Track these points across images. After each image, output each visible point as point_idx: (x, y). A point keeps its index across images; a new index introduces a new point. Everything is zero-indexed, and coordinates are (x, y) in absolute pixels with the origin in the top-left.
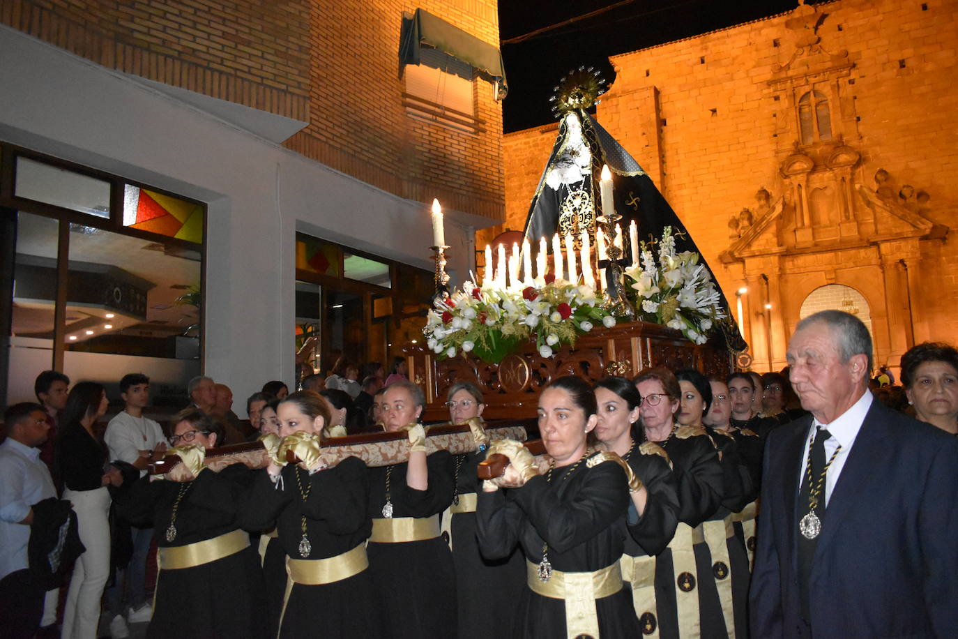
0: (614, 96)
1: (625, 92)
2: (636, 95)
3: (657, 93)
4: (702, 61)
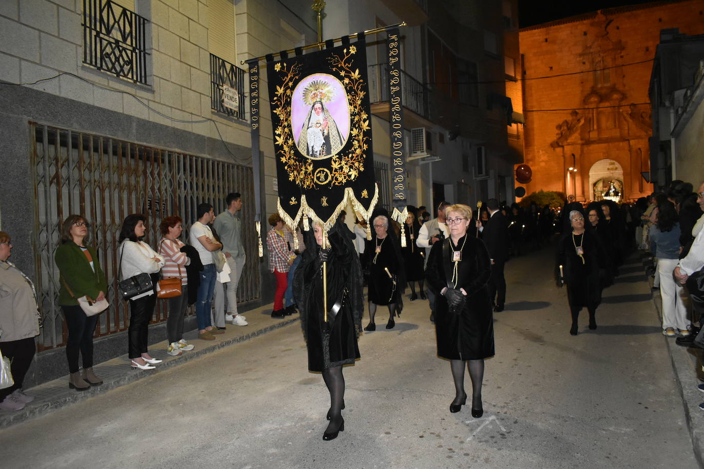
4: (546, 40)
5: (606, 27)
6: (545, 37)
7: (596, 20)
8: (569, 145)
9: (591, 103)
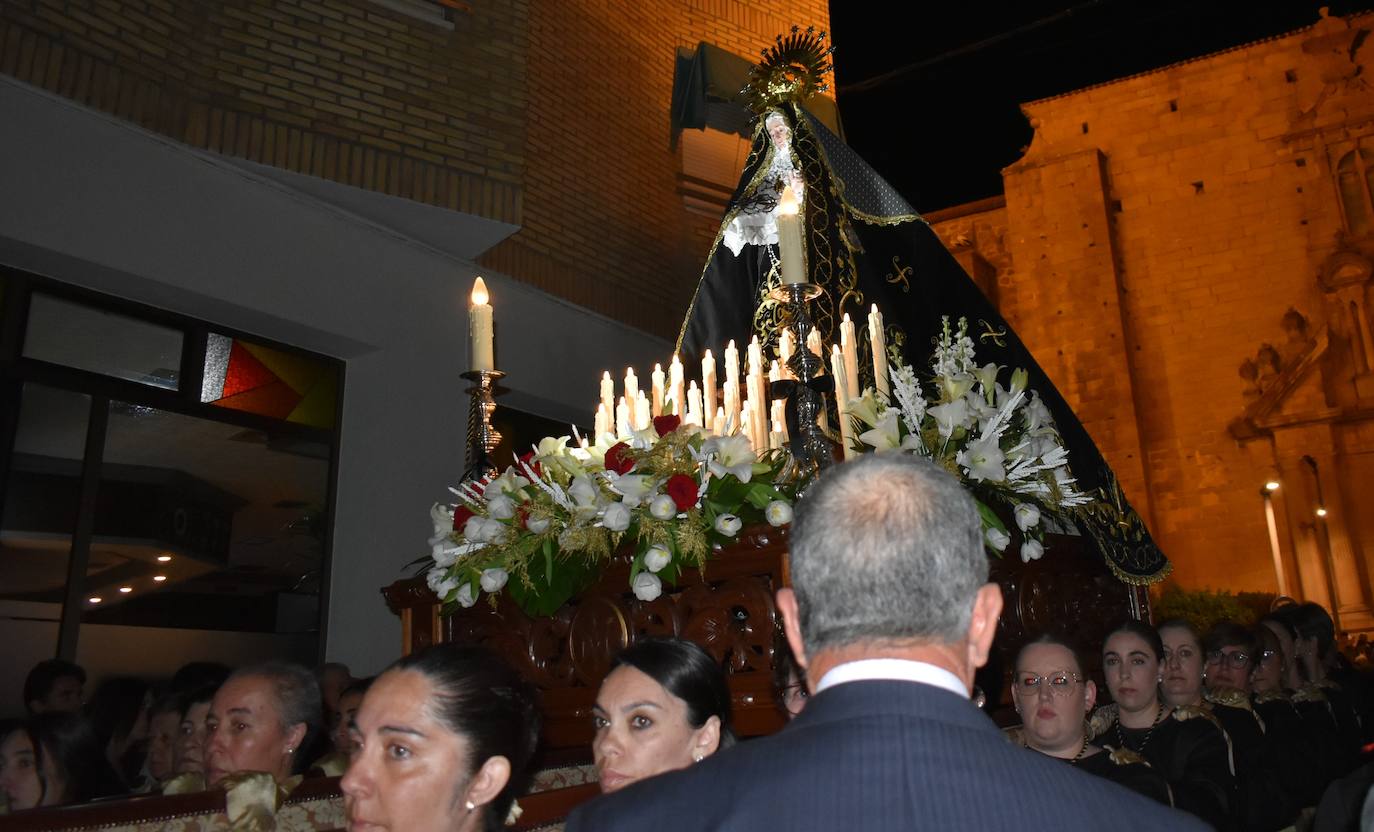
0: (1032, 165)
1: (1051, 160)
2: (1069, 163)
3: (1103, 159)
4: (1174, 107)
5: (1352, 53)
6: (1170, 97)
7: (1318, 31)
8: (1286, 425)
9: (1346, 283)
